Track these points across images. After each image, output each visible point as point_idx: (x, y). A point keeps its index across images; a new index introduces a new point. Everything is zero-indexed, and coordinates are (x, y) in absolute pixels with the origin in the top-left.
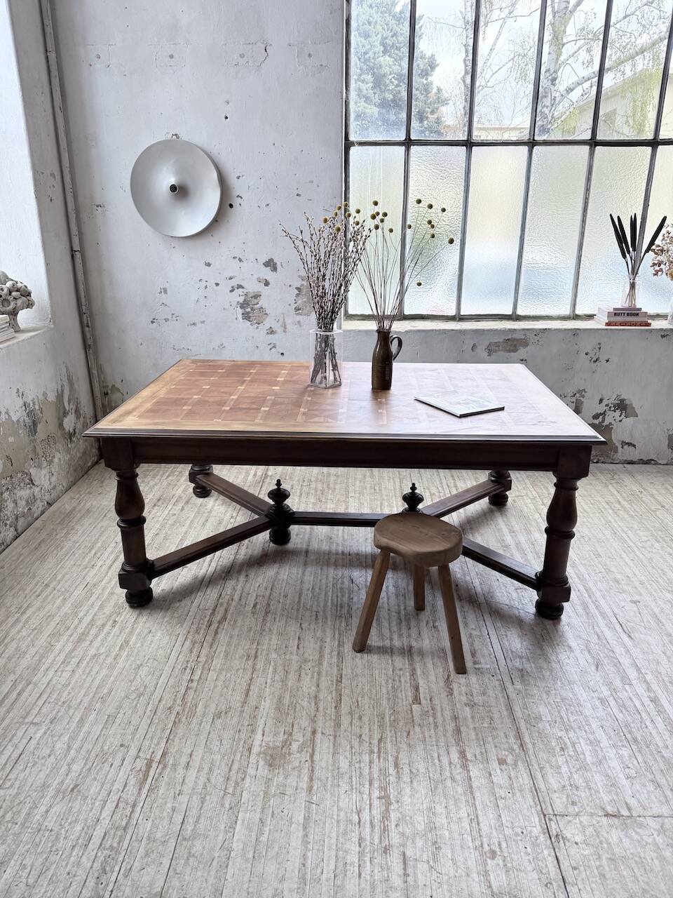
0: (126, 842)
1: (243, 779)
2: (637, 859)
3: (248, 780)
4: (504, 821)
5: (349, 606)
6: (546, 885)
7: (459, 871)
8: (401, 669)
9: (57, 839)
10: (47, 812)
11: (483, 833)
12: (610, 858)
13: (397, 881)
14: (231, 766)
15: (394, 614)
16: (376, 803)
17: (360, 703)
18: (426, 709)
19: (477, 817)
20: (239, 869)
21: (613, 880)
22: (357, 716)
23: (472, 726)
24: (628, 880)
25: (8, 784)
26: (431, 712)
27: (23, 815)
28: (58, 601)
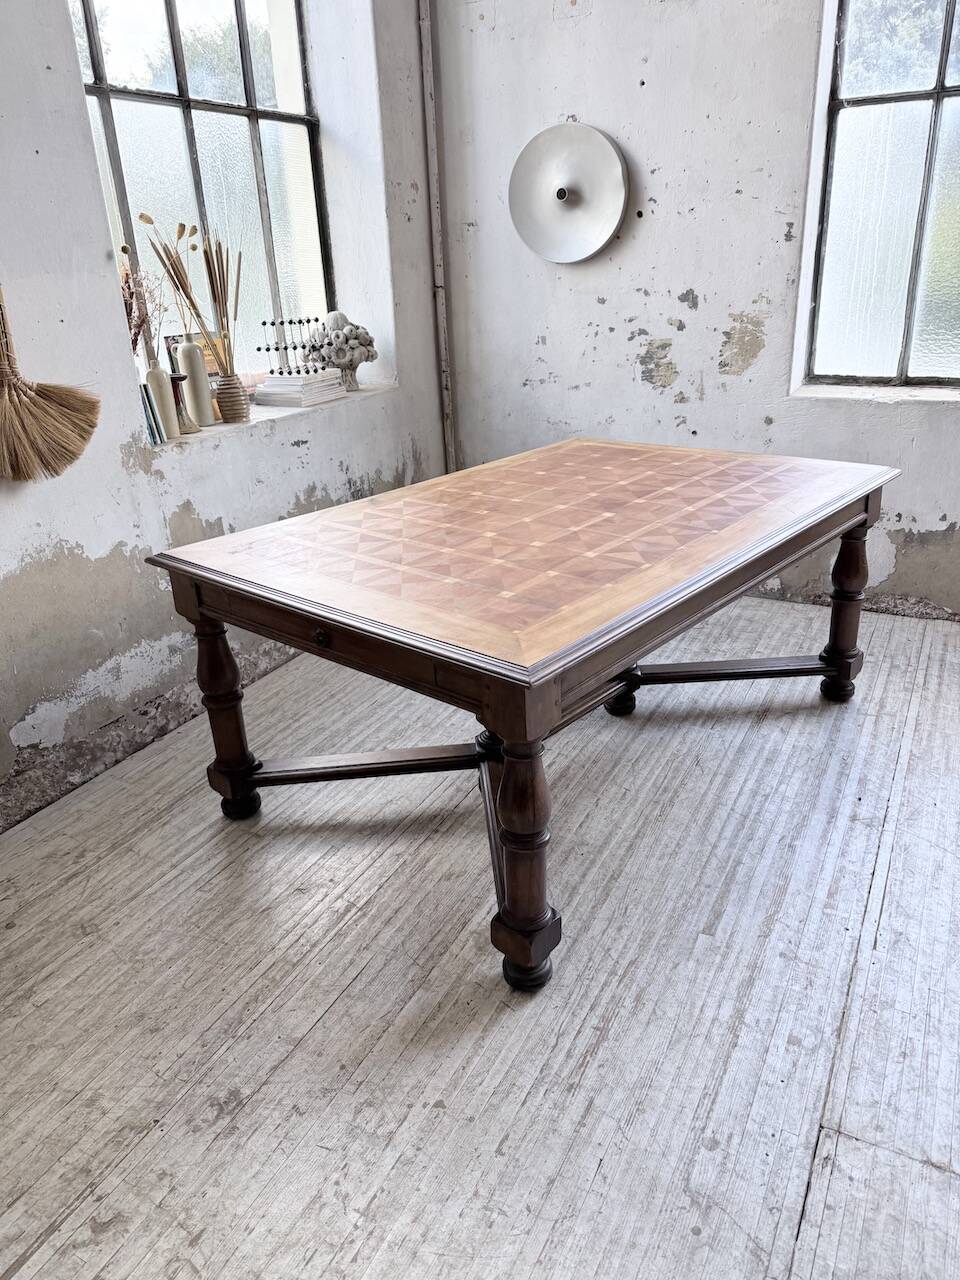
0: (290, 979)
1: (441, 954)
2: (937, 1232)
3: (446, 956)
4: (753, 1112)
5: (676, 792)
6: (771, 1210)
7: (655, 1146)
8: (709, 886)
9: (228, 953)
10: (231, 925)
11: (714, 1115)
12: (894, 1217)
13: (566, 1125)
14: (435, 935)
15: (737, 816)
16: (588, 1032)
17: (629, 911)
18: (718, 944)
19: (716, 1094)
20: (391, 1046)
21: (882, 1244)
22: (616, 925)
23: (774, 982)
24: (905, 1253)
25: (207, 888)
26: (723, 949)
27: (208, 921)
28: (336, 715)
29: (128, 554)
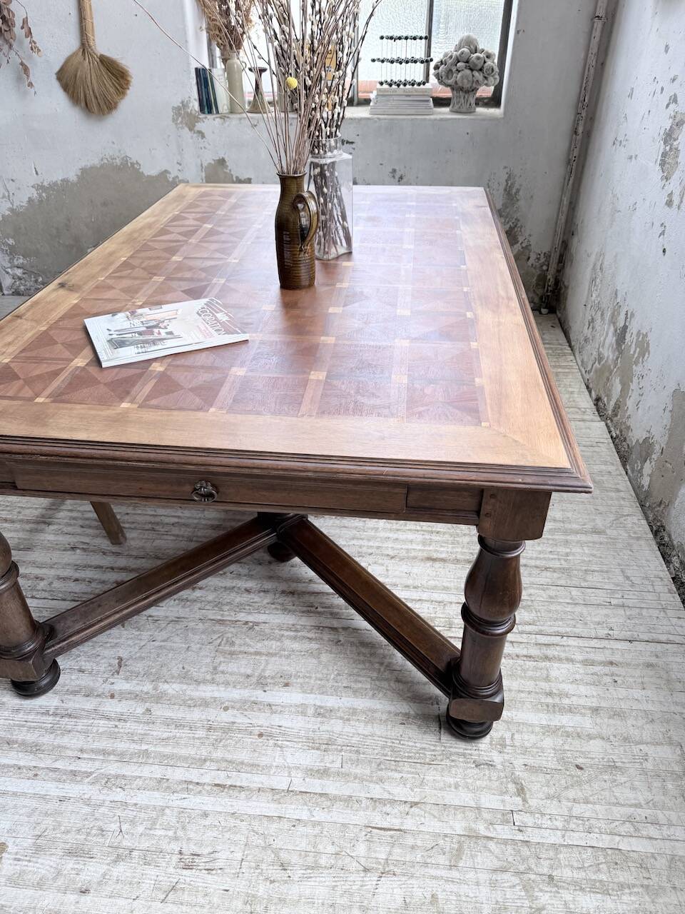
29: (171, 180)
